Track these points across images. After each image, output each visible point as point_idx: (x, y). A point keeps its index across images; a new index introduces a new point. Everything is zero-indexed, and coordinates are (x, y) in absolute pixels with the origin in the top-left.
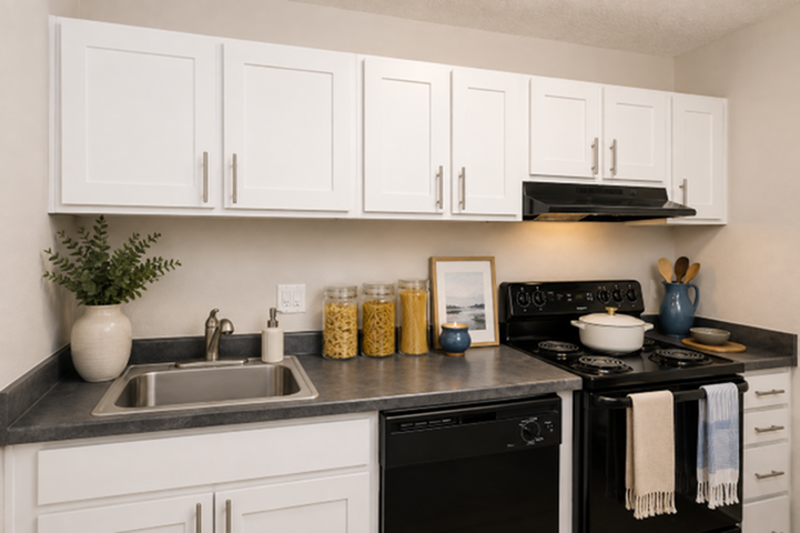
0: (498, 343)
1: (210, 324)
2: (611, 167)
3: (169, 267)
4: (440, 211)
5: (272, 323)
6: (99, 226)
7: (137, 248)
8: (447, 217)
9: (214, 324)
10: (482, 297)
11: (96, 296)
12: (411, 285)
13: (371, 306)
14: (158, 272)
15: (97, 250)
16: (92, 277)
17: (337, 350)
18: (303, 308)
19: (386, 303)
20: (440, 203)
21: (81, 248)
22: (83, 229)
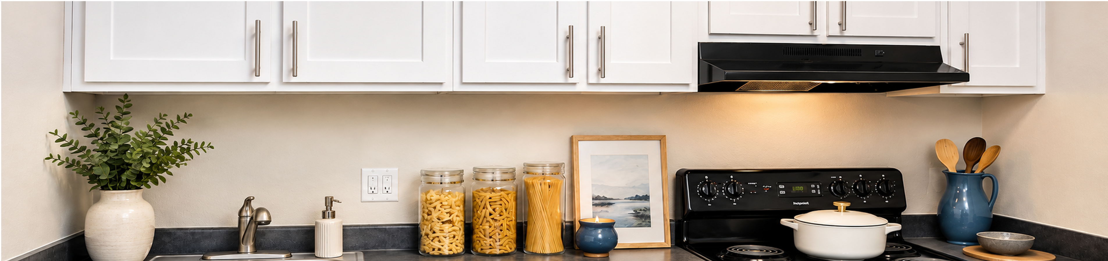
0: (669, 245)
1: (244, 214)
2: (838, 20)
3: (200, 151)
4: (571, 80)
5: (328, 213)
6: (121, 105)
7: (163, 130)
8: (582, 88)
9: (249, 213)
10: (647, 187)
11: (111, 181)
12: (539, 171)
13: (482, 194)
14: (186, 156)
15: (117, 131)
16: (105, 160)
17: (436, 244)
18: (395, 194)
19: (501, 190)
20: (569, 71)
21: (99, 129)
22: (102, 109)
